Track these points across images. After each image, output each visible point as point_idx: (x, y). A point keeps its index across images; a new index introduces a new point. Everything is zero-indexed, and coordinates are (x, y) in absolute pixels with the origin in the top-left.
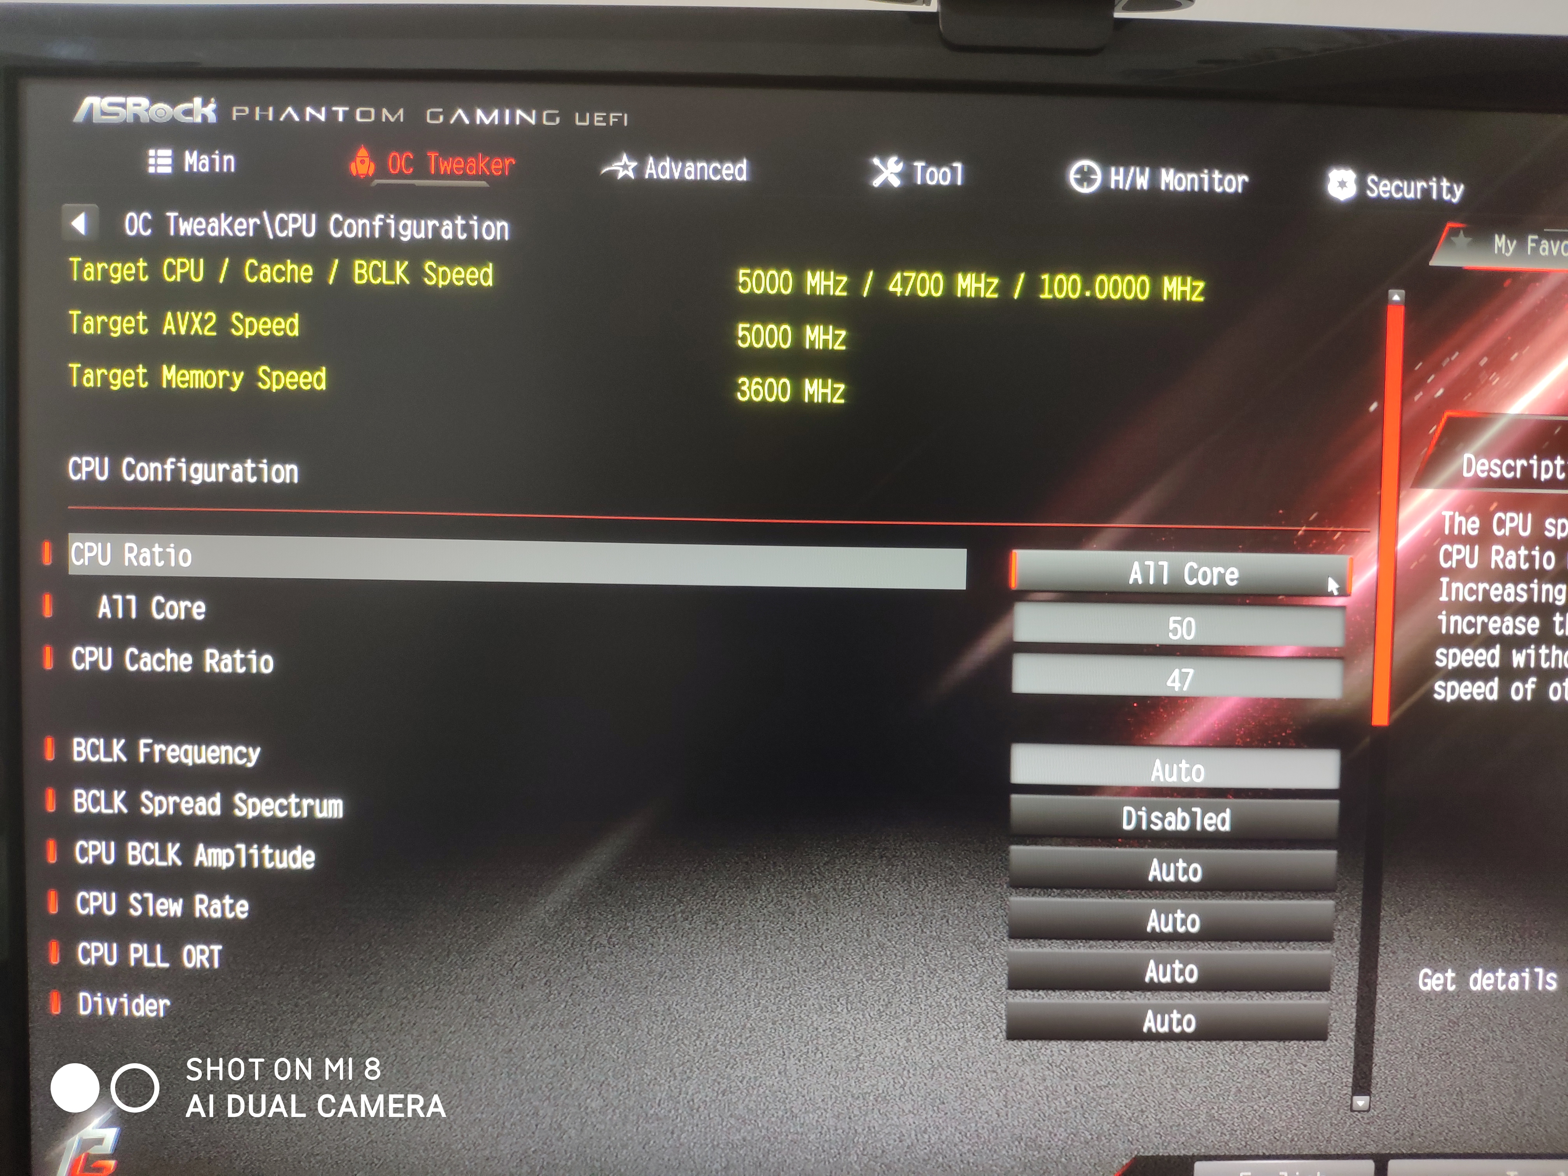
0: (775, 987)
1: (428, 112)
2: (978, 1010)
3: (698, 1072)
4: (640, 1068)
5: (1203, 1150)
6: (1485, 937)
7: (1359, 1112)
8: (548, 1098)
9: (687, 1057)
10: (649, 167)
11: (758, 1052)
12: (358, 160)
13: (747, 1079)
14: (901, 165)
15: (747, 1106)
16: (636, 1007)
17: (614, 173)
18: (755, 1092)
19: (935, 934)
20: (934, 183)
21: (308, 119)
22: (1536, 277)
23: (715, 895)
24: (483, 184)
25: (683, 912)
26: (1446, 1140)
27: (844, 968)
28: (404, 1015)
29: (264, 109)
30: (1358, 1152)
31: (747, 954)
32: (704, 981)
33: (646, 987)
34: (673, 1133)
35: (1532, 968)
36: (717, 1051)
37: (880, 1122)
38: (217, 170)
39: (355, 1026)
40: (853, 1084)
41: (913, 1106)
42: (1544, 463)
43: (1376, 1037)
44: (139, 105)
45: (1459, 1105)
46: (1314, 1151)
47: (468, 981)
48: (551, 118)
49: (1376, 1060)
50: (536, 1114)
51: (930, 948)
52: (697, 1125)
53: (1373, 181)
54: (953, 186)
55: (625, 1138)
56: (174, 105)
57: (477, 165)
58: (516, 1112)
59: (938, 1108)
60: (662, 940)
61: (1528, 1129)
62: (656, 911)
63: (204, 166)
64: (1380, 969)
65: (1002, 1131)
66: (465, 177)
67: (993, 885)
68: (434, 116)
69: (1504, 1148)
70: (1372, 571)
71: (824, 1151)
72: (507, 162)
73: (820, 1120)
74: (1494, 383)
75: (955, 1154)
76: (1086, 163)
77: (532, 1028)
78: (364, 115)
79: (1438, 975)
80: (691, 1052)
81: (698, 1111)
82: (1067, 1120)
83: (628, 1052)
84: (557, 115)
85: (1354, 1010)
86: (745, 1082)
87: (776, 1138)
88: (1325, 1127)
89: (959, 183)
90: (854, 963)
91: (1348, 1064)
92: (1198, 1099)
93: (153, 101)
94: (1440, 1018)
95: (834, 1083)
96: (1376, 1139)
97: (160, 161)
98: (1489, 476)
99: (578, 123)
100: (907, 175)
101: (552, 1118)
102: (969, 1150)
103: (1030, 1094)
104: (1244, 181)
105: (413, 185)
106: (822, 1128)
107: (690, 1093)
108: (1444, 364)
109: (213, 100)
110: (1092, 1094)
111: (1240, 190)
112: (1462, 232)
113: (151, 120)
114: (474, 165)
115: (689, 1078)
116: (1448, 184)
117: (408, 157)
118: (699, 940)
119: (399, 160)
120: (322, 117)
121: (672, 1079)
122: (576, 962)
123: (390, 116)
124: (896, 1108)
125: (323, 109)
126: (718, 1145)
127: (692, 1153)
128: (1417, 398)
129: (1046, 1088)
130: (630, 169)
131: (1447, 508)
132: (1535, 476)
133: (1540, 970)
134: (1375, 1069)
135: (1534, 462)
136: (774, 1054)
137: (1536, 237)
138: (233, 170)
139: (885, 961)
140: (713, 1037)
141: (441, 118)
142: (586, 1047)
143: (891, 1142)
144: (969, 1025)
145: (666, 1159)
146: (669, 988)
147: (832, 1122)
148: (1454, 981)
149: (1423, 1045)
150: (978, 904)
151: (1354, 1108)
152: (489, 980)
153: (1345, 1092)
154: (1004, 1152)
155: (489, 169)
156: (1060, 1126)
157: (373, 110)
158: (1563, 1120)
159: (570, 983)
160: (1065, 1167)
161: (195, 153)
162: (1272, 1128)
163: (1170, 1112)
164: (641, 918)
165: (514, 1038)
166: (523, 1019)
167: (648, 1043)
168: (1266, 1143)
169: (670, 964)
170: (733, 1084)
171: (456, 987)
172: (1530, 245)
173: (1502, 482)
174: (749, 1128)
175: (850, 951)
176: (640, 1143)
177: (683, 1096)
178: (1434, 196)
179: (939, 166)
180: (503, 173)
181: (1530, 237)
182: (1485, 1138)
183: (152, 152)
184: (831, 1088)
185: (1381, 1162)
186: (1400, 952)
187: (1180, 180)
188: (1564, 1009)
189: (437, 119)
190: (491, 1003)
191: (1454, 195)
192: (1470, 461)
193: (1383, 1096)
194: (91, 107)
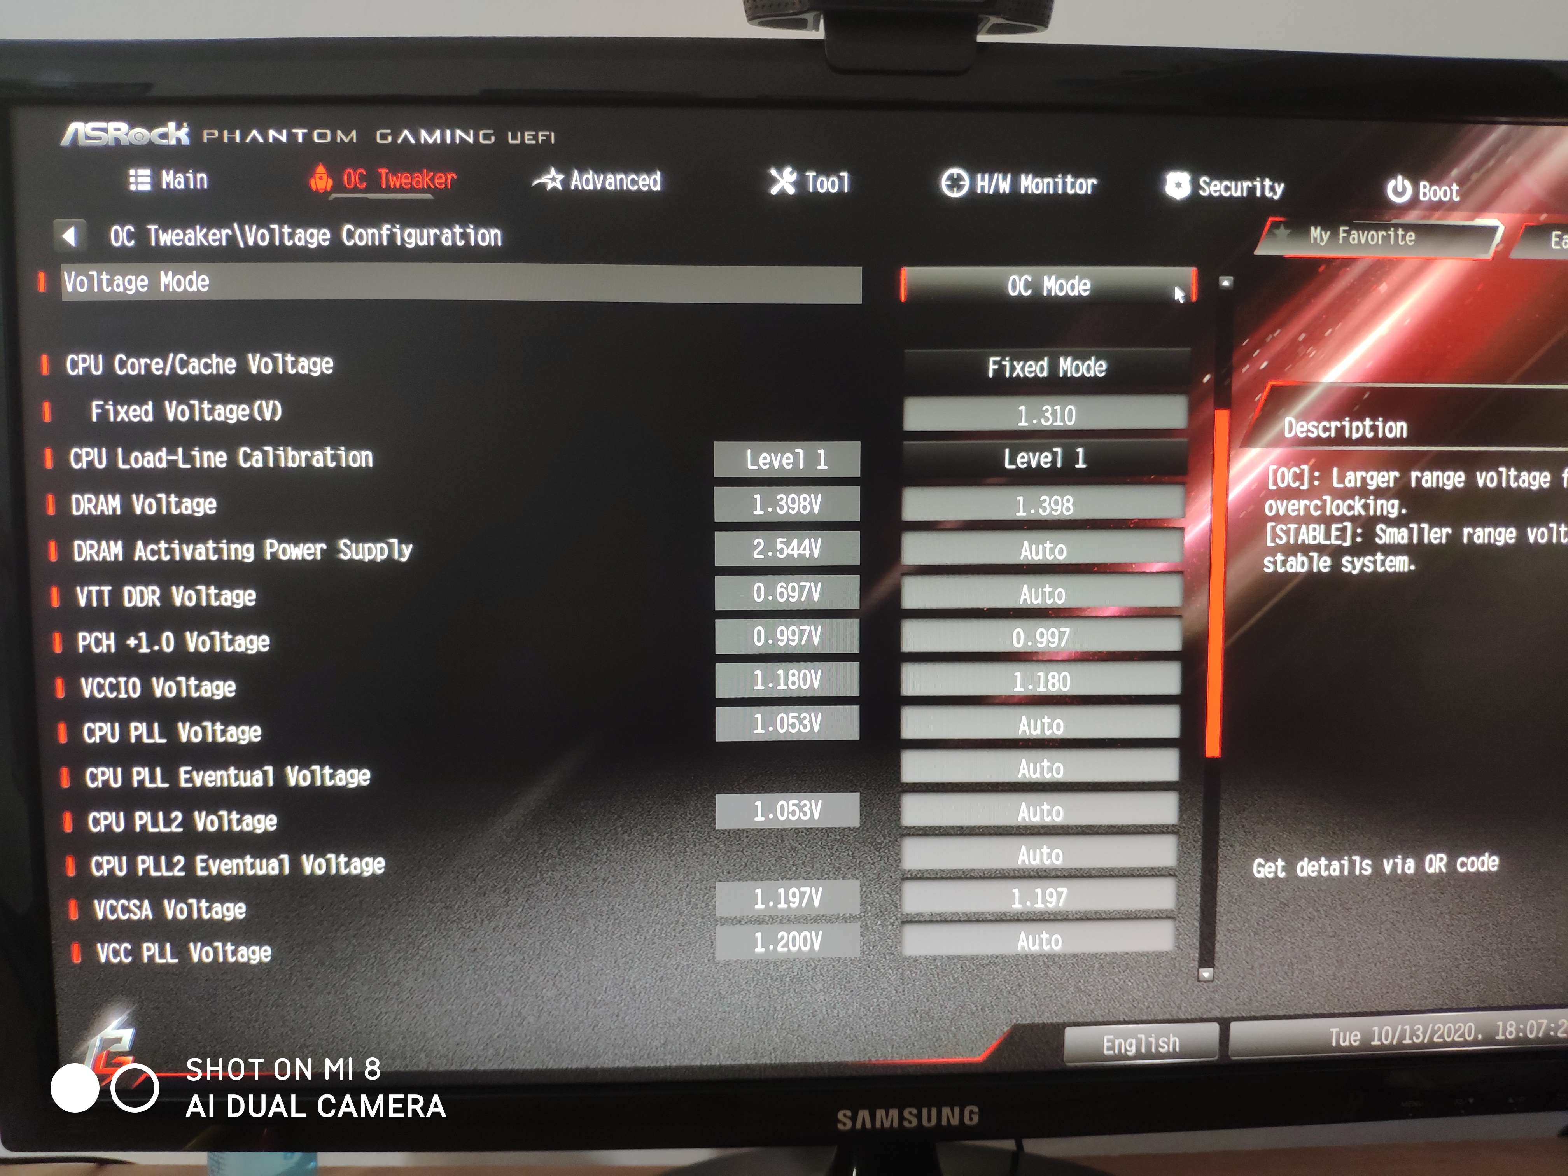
0: (703, 887)
1: (378, 133)
2: (876, 901)
3: (639, 962)
4: (589, 961)
5: (1072, 1018)
6: (1310, 831)
7: (1205, 982)
8: (509, 990)
9: (629, 950)
10: (574, 179)
11: (690, 943)
12: (317, 176)
13: (680, 967)
14: (795, 175)
15: (681, 990)
16: (584, 909)
17: (543, 186)
18: (688, 977)
19: (838, 837)
20: (824, 190)
21: (271, 140)
22: (1347, 263)
23: (649, 812)
24: (428, 196)
25: (623, 826)
26: (1279, 1004)
27: (762, 869)
28: (381, 923)
29: (232, 132)
30: (1205, 1016)
31: (679, 860)
32: (642, 884)
33: (592, 891)
34: (617, 1016)
35: (1350, 856)
36: (654, 943)
37: (796, 1000)
38: (192, 186)
39: (339, 934)
40: (772, 968)
41: (823, 985)
42: (1355, 424)
43: (1218, 917)
44: (119, 130)
45: (1290, 974)
46: (1168, 1016)
47: (437, 891)
48: (487, 137)
49: (1218, 937)
50: (499, 1003)
51: (835, 849)
52: (639, 1009)
53: (1205, 182)
54: (841, 192)
55: (577, 1022)
56: (150, 128)
57: (423, 180)
58: (482, 1003)
59: (845, 987)
60: (605, 850)
61: (1348, 992)
62: (600, 827)
63: (179, 183)
64: (1220, 860)
65: (900, 1005)
66: (412, 190)
67: (888, 795)
68: (384, 137)
69: (1328, 1009)
70: (1206, 520)
71: (748, 1027)
72: (449, 177)
73: (745, 1000)
74: (1311, 356)
75: (860, 1026)
76: (955, 171)
77: (494, 929)
78: (321, 136)
79: (1270, 864)
80: (632, 945)
81: (639, 996)
82: (955, 995)
83: (578, 947)
84: (492, 134)
85: (1198, 896)
86: (679, 970)
87: (707, 1017)
88: (1176, 995)
89: (846, 190)
90: (770, 865)
91: (1195, 941)
92: (1067, 974)
93: (132, 126)
94: (1272, 901)
95: (755, 967)
96: (1220, 1005)
97: (140, 180)
98: (1307, 437)
99: (510, 141)
100: (801, 184)
101: (513, 1006)
102: (872, 1023)
103: (923, 972)
104: (1093, 184)
105: (367, 198)
106: (746, 1007)
107: (632, 981)
108: (1268, 339)
109: (185, 124)
110: (976, 971)
111: (1089, 192)
112: (1282, 227)
113: (130, 143)
114: (420, 180)
115: (631, 967)
116: (1271, 183)
117: (361, 173)
118: (637, 849)
119: (353, 176)
120: (284, 138)
121: (617, 969)
122: (531, 871)
123: (344, 138)
124: (809, 988)
125: (285, 132)
126: (657, 1025)
127: (635, 1033)
128: (1244, 370)
129: (937, 967)
130: (558, 181)
131: (1273, 463)
132: (1347, 435)
133: (1357, 858)
134: (1217, 946)
135: (1346, 423)
136: (704, 944)
137: (1347, 228)
138: (205, 186)
139: (796, 862)
140: (651, 932)
141: (390, 138)
142: (541, 945)
143: (805, 1017)
144: (870, 914)
145: (613, 1039)
146: (612, 891)
147: (754, 1001)
148: (1284, 869)
149: (1258, 924)
150: (875, 811)
151: (1201, 979)
152: (455, 890)
153: (1192, 965)
154: (902, 1023)
155: (434, 183)
156: (949, 999)
157: (328, 132)
158: (1377, 983)
159: (526, 890)
160: (955, 1036)
161: (171, 172)
162: (1130, 997)
163: (1043, 985)
164: (586, 833)
165: (478, 939)
166: (486, 922)
167: (595, 939)
168: (1126, 1011)
169: (612, 871)
170: (669, 971)
171: (427, 896)
172: (1342, 235)
173: (1319, 441)
174: (684, 1009)
175: (767, 854)
176: (591, 1025)
177: (626, 983)
178: (1258, 194)
179: (828, 176)
180: (446, 186)
181: (1342, 229)
182: (1312, 1001)
183: (132, 172)
184: (754, 972)
185: (1224, 1024)
186: (1237, 845)
187: (1037, 184)
188: (1378, 891)
189: (387, 139)
190: (458, 910)
191: (1275, 193)
192: (1291, 424)
193: (1225, 968)
194: (76, 133)
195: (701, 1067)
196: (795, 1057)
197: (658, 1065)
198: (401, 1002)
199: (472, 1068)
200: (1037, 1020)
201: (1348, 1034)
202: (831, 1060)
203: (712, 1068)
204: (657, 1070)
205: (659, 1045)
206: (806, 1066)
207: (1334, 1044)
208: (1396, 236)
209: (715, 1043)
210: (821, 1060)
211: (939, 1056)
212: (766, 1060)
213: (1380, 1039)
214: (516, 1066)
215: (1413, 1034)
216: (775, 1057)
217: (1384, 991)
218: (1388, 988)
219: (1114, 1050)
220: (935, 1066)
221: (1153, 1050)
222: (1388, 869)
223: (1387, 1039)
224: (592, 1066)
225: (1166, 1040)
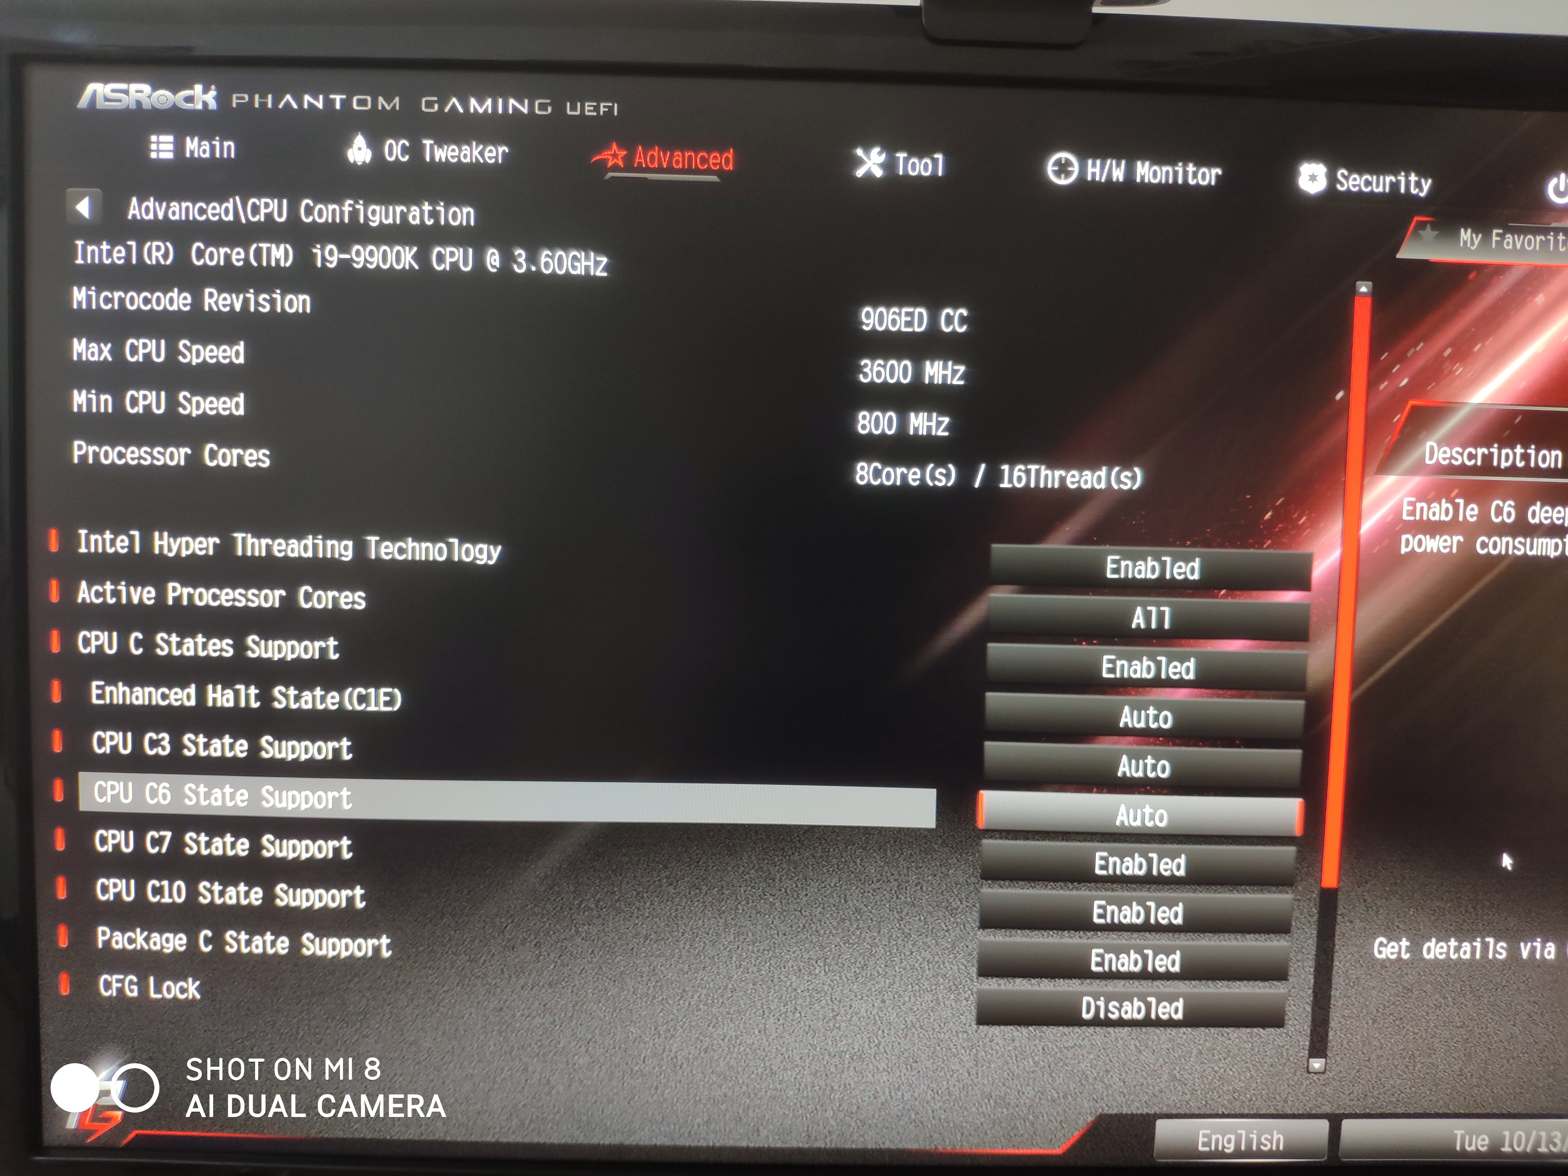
0: (755, 949)
1: (424, 100)
2: (950, 972)
3: (681, 1030)
4: (626, 1026)
5: (1165, 1109)
6: (1439, 907)
7: (1315, 1073)
8: (538, 1055)
9: (671, 1016)
11: (739, 1011)
12: (355, 147)
13: (728, 1038)
14: (884, 156)
15: (728, 1063)
16: (622, 968)
18: (736, 1050)
19: (909, 899)
20: (915, 174)
21: (306, 106)
22: (1501, 269)
23: (698, 862)
25: (667, 877)
26: (1398, 1100)
27: (822, 932)
28: (399, 975)
29: (263, 96)
30: (1314, 1112)
31: (730, 918)
32: (688, 943)
33: (632, 949)
34: (657, 1088)
35: (1483, 938)
36: (700, 1010)
37: (856, 1079)
38: (218, 155)
39: (352, 985)
40: (830, 1043)
41: (887, 1065)
42: (1504, 452)
43: (1332, 1002)
44: (141, 92)
45: (1411, 1068)
46: (1271, 1111)
47: (461, 942)
48: (543, 107)
49: (1332, 1024)
50: (526, 1069)
51: (904, 913)
52: (680, 1081)
53: (1343, 175)
54: (934, 177)
55: (611, 1094)
56: (175, 92)
57: (471, 153)
58: (506, 1068)
59: (911, 1067)
60: (648, 904)
61: (1476, 1090)
62: (642, 877)
63: (204, 152)
64: (1337, 937)
65: (973, 1089)
68: (429, 104)
69: (1452, 1108)
70: (1335, 555)
71: (802, 1107)
72: (500, 150)
73: (798, 1077)
74: (1457, 373)
75: (927, 1110)
76: (1063, 155)
77: (522, 987)
78: (361, 103)
79: (1393, 943)
80: (675, 1011)
81: (681, 1067)
82: (1035, 1079)
84: (549, 104)
85: (1312, 977)
86: (726, 1040)
87: (755, 1094)
88: (1283, 1088)
89: (940, 174)
90: (831, 927)
91: (1306, 1028)
92: (1161, 1060)
93: (155, 88)
94: (1394, 985)
95: (811, 1042)
96: (1331, 1100)
97: (162, 147)
98: (1450, 464)
99: (569, 112)
100: (890, 166)
101: (541, 1073)
102: (940, 1108)
103: (1000, 1054)
104: (1217, 173)
106: (800, 1084)
107: (673, 1051)
108: (1409, 354)
109: (213, 87)
110: (1059, 1054)
111: (1213, 183)
112: (1429, 226)
113: (152, 106)
114: (468, 153)
115: (673, 1036)
116: (1416, 179)
117: (404, 145)
118: (683, 904)
119: (395, 148)
120: (320, 105)
121: (657, 1037)
122: (565, 924)
123: (386, 105)
124: (871, 1066)
125: (321, 97)
126: (700, 1100)
127: (675, 1108)
128: (1382, 387)
129: (1015, 1048)
130: (620, 156)
131: (1409, 495)
132: (1495, 463)
133: (1491, 940)
134: (1331, 1034)
135: (1495, 450)
136: (755, 1013)
137: (1501, 231)
138: (233, 156)
139: (861, 926)
140: (696, 997)
141: (436, 106)
142: (574, 1006)
143: (867, 1098)
144: (942, 987)
145: (650, 1114)
146: (654, 950)
147: (809, 1079)
148: (1408, 950)
149: (1377, 1010)
150: (951, 872)
151: (1311, 1070)
152: (481, 941)
153: (1302, 1054)
154: (974, 1109)
155: (483, 157)
156: (1028, 1085)
157: (369, 98)
158: (1509, 1081)
159: (559, 944)
160: (1032, 1124)
161: (196, 139)
162: (1231, 1088)
163: (1134, 1071)
164: (627, 883)
165: (505, 997)
166: (514, 979)
167: (634, 1002)
168: (1226, 1103)
169: (655, 927)
170: (715, 1042)
171: (449, 949)
172: (1495, 238)
173: (1463, 469)
174: (730, 1084)
175: (828, 915)
176: (626, 1098)
177: (666, 1053)
178: (1403, 190)
179: (921, 157)
180: (497, 161)
181: (1495, 231)
182: (1434, 1099)
183: (154, 138)
184: (809, 1046)
185: (1335, 1122)
186: (1357, 921)
187: (1155, 173)
188: (1513, 977)
189: (432, 107)
190: (483, 964)
191: (1421, 190)
192: (1432, 449)
193: (1338, 1059)
194: (94, 94)
195: (748, 1149)
196: (852, 1142)
197: (700, 1144)
198: (418, 1064)
199: (493, 1140)
200: (1125, 1110)
201: (1474, 1137)
202: (893, 1147)
203: (760, 1151)
204: (698, 1150)
205: (701, 1123)
206: (865, 1152)
207: (1458, 1148)
208: (1556, 241)
209: (764, 1124)
210: (882, 1146)
211: (1014, 1146)
212: (820, 1144)
213: (1511, 1146)
214: (542, 1140)
215: (1551, 1141)
216: (831, 1141)
217: (1518, 1090)
218: (1522, 1087)
219: (1210, 1147)
220: (1009, 1157)
221: (1254, 1148)
222: (1525, 954)
223: (1519, 1146)
224: (627, 1142)
225: (1269, 1137)
